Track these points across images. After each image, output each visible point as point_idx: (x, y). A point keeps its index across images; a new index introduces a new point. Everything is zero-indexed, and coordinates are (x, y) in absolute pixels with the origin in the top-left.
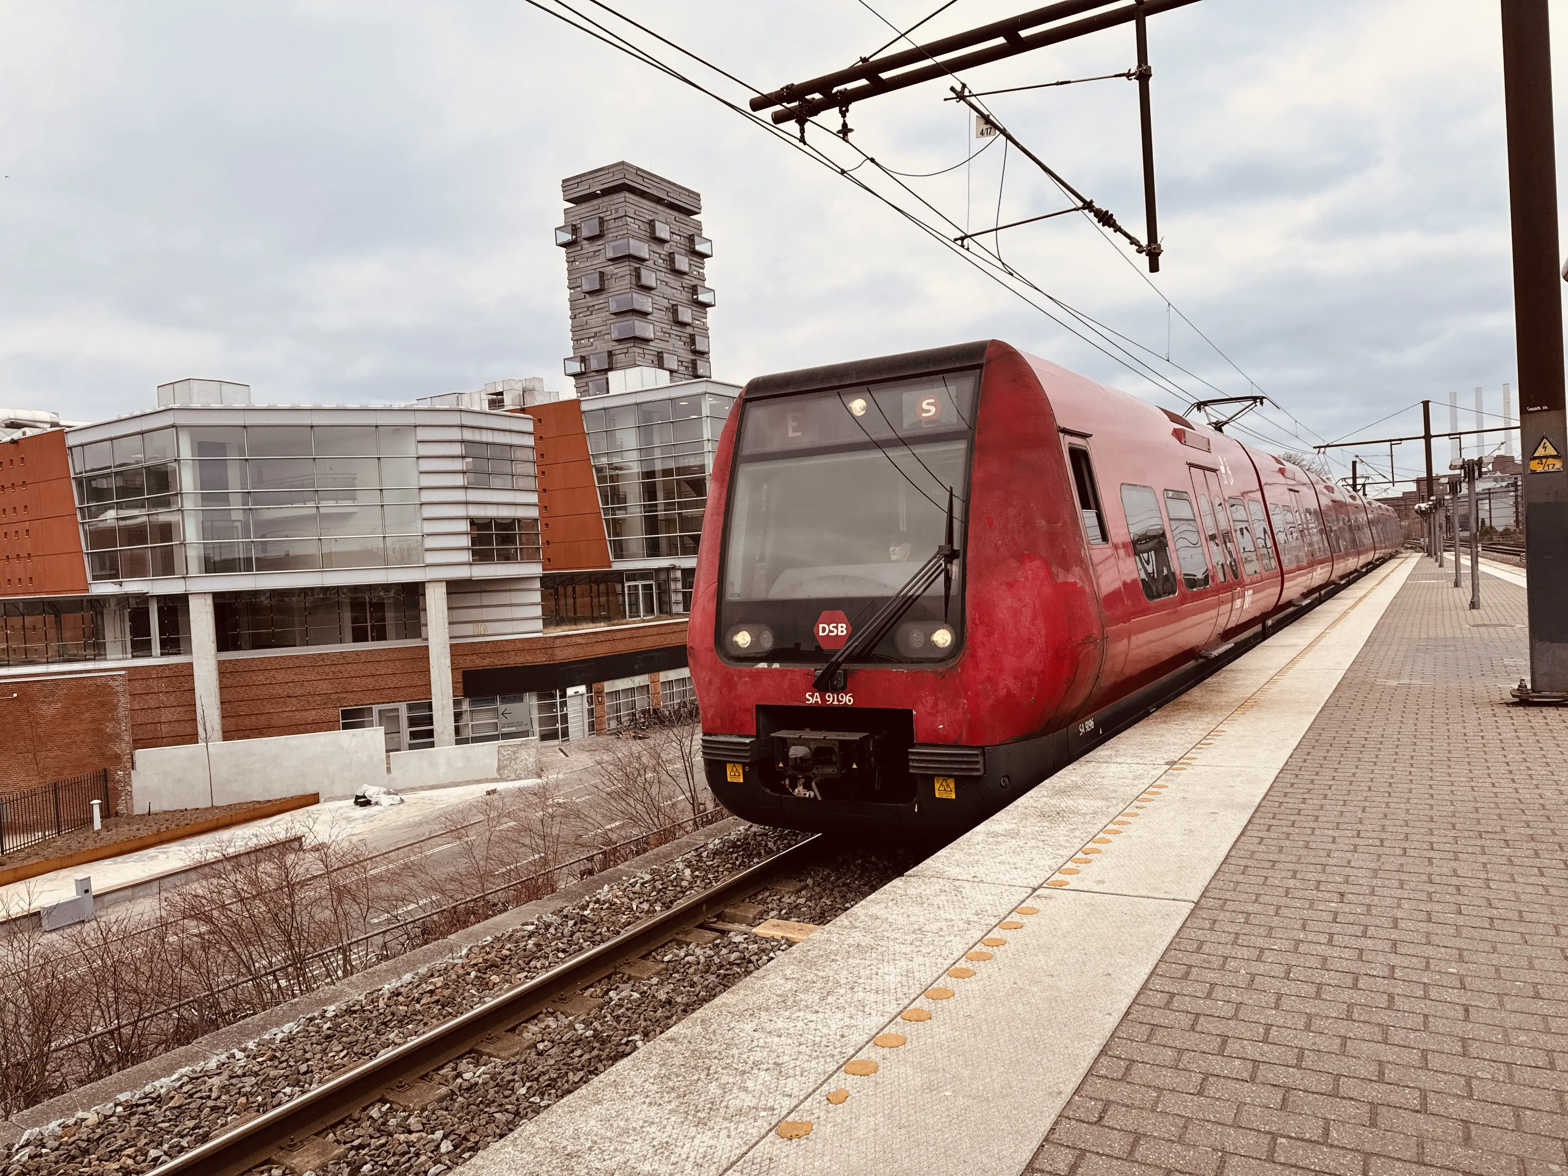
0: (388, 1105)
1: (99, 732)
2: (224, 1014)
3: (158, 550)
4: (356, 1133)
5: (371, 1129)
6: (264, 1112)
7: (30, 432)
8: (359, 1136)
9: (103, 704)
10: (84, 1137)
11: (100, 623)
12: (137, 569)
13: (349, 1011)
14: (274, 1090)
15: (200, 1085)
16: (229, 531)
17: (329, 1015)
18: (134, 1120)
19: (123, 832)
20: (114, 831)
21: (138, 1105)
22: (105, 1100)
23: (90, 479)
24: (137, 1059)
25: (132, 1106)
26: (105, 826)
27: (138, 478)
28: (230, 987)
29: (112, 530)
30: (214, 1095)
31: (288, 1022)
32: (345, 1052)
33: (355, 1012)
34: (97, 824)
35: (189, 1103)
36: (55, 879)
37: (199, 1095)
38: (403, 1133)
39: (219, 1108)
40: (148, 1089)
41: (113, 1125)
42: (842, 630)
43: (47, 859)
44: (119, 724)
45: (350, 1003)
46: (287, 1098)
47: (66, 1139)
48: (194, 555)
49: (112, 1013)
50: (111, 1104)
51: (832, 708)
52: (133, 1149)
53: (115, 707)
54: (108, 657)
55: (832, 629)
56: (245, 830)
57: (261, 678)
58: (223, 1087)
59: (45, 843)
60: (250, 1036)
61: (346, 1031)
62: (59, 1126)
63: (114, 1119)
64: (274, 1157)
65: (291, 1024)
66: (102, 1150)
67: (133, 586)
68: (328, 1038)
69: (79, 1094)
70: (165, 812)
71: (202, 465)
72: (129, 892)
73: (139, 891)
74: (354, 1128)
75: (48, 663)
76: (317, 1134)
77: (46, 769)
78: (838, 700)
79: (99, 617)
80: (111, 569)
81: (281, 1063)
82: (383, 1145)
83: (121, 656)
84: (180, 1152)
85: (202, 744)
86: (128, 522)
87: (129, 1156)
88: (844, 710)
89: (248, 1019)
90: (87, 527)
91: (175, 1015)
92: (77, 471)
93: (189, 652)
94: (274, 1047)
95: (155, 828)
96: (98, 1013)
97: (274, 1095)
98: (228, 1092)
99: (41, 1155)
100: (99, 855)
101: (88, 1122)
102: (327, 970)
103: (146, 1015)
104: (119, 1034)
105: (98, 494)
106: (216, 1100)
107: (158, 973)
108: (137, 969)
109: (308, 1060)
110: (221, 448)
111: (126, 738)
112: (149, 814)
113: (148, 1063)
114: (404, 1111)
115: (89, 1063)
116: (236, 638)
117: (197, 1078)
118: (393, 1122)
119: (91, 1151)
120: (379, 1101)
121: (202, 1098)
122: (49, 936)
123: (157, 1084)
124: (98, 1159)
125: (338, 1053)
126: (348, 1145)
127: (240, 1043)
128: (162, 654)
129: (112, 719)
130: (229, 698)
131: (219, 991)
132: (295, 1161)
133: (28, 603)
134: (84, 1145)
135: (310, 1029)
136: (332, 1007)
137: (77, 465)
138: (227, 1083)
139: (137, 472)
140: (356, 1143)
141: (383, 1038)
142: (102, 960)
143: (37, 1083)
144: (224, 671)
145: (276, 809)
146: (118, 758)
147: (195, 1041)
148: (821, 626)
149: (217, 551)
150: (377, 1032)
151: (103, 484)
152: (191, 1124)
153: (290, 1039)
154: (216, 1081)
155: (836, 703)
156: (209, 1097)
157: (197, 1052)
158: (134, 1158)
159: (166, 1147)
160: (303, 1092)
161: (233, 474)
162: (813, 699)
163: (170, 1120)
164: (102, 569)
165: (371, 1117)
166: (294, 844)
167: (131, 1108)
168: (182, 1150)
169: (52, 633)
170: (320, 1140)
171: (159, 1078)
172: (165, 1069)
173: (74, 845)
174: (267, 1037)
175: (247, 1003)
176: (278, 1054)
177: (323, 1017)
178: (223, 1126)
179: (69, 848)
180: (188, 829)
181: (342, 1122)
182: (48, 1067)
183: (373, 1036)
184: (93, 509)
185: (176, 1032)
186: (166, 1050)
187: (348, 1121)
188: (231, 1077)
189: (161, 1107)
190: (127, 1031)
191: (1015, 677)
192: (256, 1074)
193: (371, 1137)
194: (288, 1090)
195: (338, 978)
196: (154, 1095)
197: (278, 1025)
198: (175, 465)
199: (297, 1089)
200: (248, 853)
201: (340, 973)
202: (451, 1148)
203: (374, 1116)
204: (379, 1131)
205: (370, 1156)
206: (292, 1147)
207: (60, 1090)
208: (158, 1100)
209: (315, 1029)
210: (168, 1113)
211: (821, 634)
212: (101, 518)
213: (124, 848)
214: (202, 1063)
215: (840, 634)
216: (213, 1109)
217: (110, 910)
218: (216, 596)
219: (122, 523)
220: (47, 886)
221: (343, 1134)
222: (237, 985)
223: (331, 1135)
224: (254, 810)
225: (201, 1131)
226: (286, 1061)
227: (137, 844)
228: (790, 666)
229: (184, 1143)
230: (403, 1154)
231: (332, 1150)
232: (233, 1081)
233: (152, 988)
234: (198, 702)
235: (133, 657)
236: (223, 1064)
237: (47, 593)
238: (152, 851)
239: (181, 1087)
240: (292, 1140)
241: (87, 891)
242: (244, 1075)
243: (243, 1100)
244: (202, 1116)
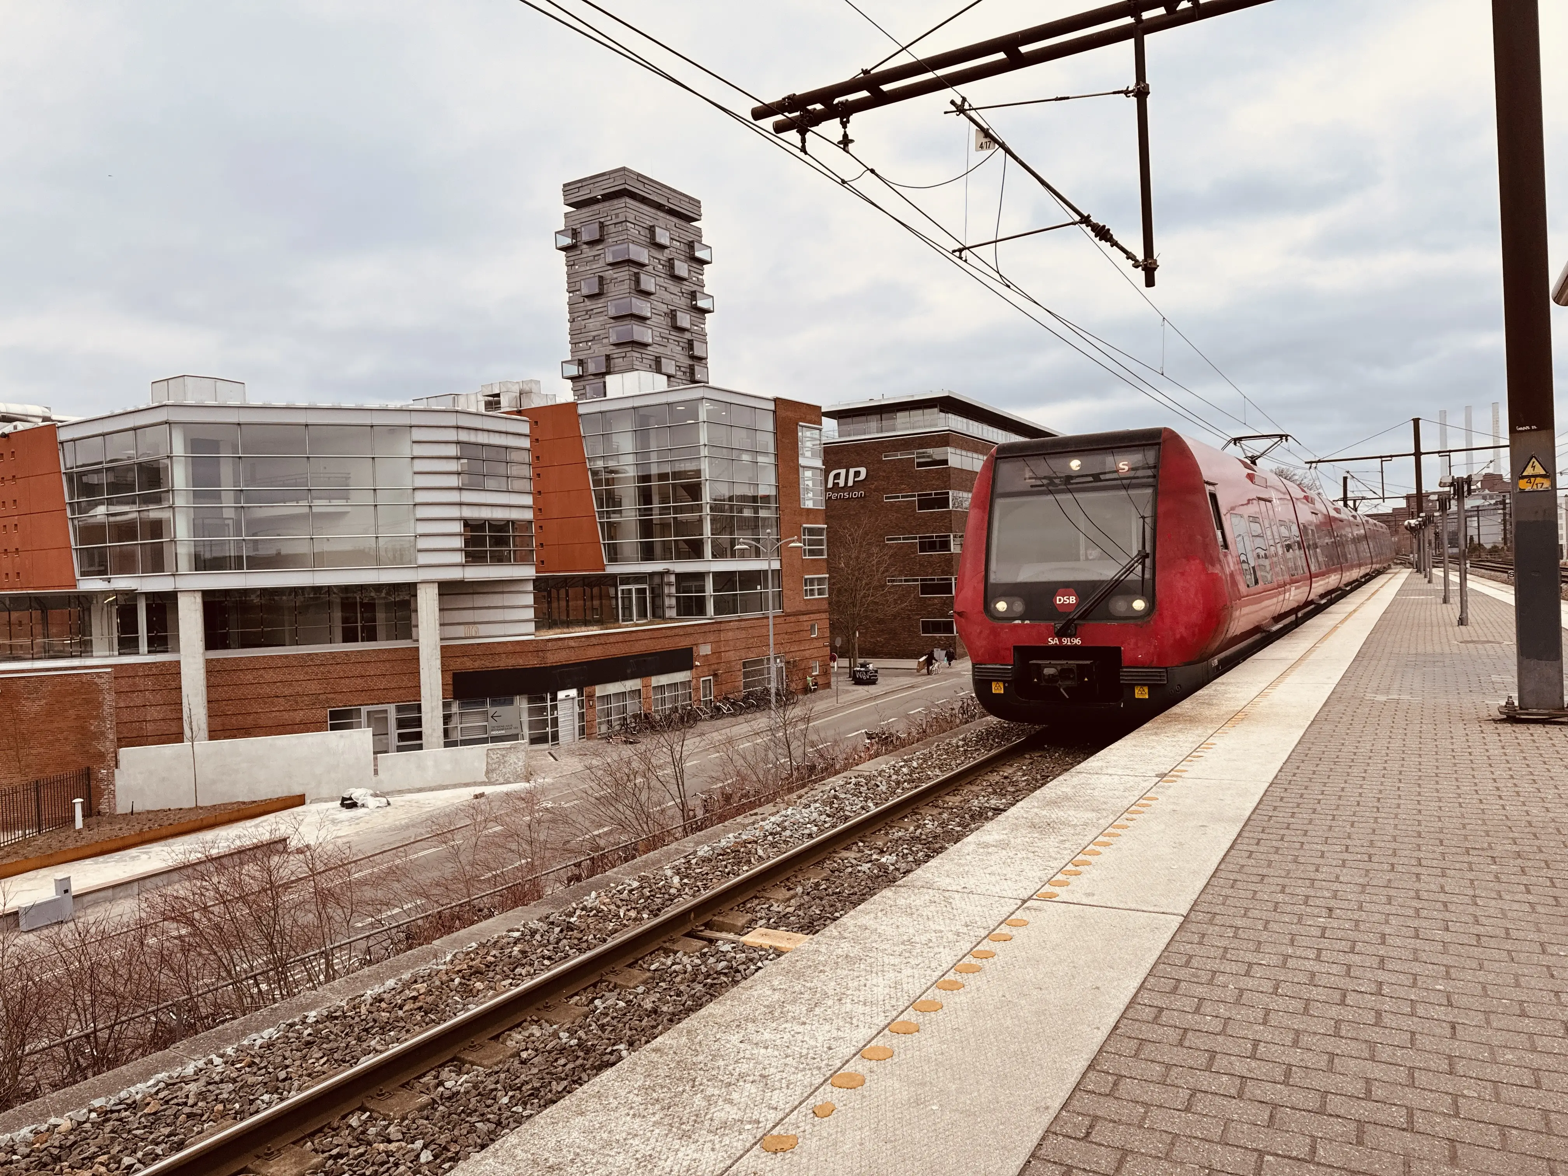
0: (368, 1114)
1: (83, 730)
2: (202, 1019)
3: (148, 548)
4: (335, 1142)
5: (350, 1138)
6: (242, 1120)
7: (21, 426)
8: (338, 1145)
9: (87, 702)
10: (57, 1144)
11: (87, 618)
12: (126, 566)
13: (331, 1017)
14: (251, 1097)
15: (176, 1091)
16: (221, 529)
17: (310, 1020)
18: (108, 1127)
19: (105, 831)
20: (96, 830)
21: (112, 1112)
22: (80, 1105)
23: (81, 475)
24: (113, 1064)
25: (106, 1112)
26: (86, 825)
27: (130, 474)
28: (210, 991)
29: (101, 527)
30: (191, 1102)
31: (269, 1027)
32: (325, 1059)
33: (336, 1018)
34: (79, 823)
35: (165, 1110)
36: (35, 878)
37: (175, 1101)
38: (383, 1142)
39: (195, 1115)
40: (123, 1094)
41: (86, 1132)
43: (26, 858)
44: (104, 722)
45: (332, 1009)
46: (265, 1106)
47: (37, 1145)
48: (184, 552)
49: (88, 1016)
50: (85, 1110)
52: (106, 1157)
53: (100, 705)
54: (94, 654)
56: (229, 831)
57: (249, 677)
58: (200, 1094)
59: (26, 842)
60: (228, 1041)
61: (327, 1037)
62: (31, 1132)
63: (88, 1126)
64: (250, 1166)
65: (271, 1030)
66: (75, 1157)
67: (123, 583)
68: (309, 1044)
69: (52, 1099)
70: (148, 812)
71: (195, 463)
72: (110, 892)
73: (121, 893)
74: (332, 1137)
75: (33, 659)
76: (294, 1143)
77: (28, 766)
79: (86, 613)
80: (100, 565)
81: (260, 1069)
82: (362, 1155)
83: (107, 653)
84: (154, 1160)
85: (187, 743)
86: (119, 518)
87: (102, 1164)
89: (227, 1024)
90: (76, 522)
91: (153, 1018)
92: (68, 466)
93: (177, 650)
94: (253, 1053)
95: (137, 828)
96: (74, 1016)
97: (252, 1102)
98: (205, 1099)
99: (11, 1162)
100: (81, 855)
101: (62, 1129)
102: (309, 974)
103: (123, 1018)
104: (95, 1037)
105: (89, 490)
106: (192, 1106)
107: (136, 976)
108: (115, 971)
109: (287, 1067)
110: (214, 445)
111: (111, 737)
112: (132, 813)
113: (124, 1068)
114: (384, 1120)
115: (64, 1067)
116: (225, 636)
117: (174, 1084)
118: (372, 1131)
119: (63, 1158)
120: (358, 1109)
121: (178, 1104)
122: (25, 936)
123: (132, 1089)
124: (70, 1166)
125: (318, 1059)
126: (326, 1154)
127: (218, 1048)
128: (149, 652)
129: (96, 718)
130: (216, 696)
131: (199, 995)
132: (271, 1171)
133: (14, 599)
134: (56, 1152)
135: (290, 1034)
136: (314, 1013)
137: (68, 460)
138: (204, 1089)
139: (129, 468)
140: (334, 1152)
141: (364, 1045)
142: (80, 961)
143: (9, 1088)
144: (212, 670)
145: (261, 810)
146: (101, 756)
147: (173, 1046)
149: (208, 549)
150: (359, 1039)
151: (94, 479)
152: (166, 1131)
153: (269, 1045)
154: (193, 1087)
156: (185, 1104)
157: (175, 1057)
158: (107, 1166)
159: (140, 1154)
160: (282, 1100)
161: (226, 471)
163: (145, 1127)
164: (91, 565)
165: (350, 1126)
166: (277, 846)
167: (105, 1114)
168: (157, 1158)
169: (38, 629)
170: (297, 1148)
171: (134, 1084)
172: (141, 1074)
173: (55, 844)
174: (246, 1042)
175: (227, 1008)
176: (257, 1060)
177: (304, 1023)
178: (199, 1133)
179: (50, 847)
180: (171, 830)
181: (320, 1130)
182: (22, 1071)
183: (354, 1042)
184: (83, 505)
185: (153, 1037)
186: (143, 1055)
187: (326, 1130)
188: (209, 1084)
189: (136, 1114)
190: (103, 1035)
192: (234, 1081)
193: (350, 1146)
194: (266, 1097)
195: (320, 983)
196: (129, 1101)
197: (258, 1030)
198: (168, 461)
199: (276, 1096)
200: (231, 855)
201: (322, 977)
202: (431, 1158)
203: (354, 1124)
204: (358, 1140)
205: (349, 1165)
206: (269, 1156)
207: (33, 1095)
208: (133, 1106)
209: (295, 1035)
210: (143, 1119)
212: (91, 513)
213: (106, 847)
214: (179, 1069)
216: (190, 1116)
217: (89, 911)
218: (206, 594)
219: (112, 519)
220: (26, 886)
221: (321, 1142)
222: (216, 989)
223: (309, 1144)
224: (238, 811)
225: (176, 1139)
226: (265, 1067)
227: (120, 843)
229: (159, 1151)
230: (382, 1164)
231: (310, 1159)
232: (211, 1087)
233: (130, 992)
234: (185, 701)
235: (120, 654)
236: (201, 1070)
237: (35, 588)
238: (133, 852)
239: (157, 1093)
240: (269, 1149)
241: (66, 891)
242: (222, 1081)
243: (220, 1107)
244: (178, 1123)
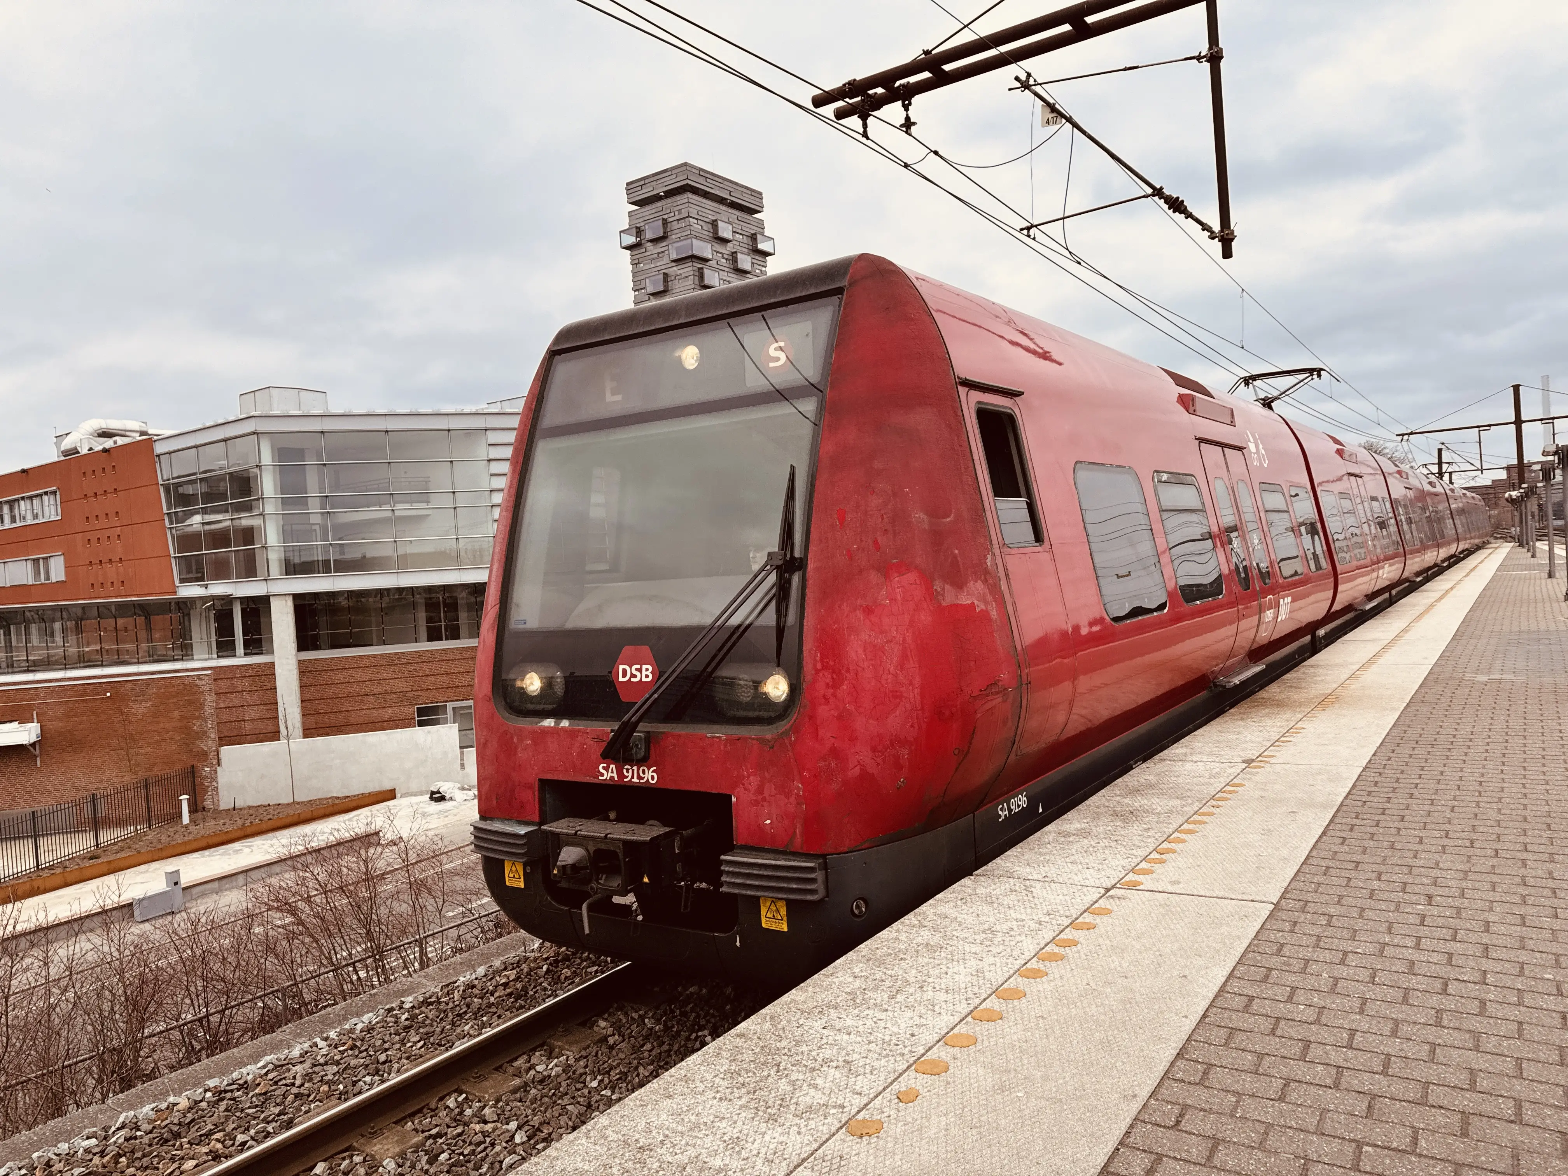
0: (464, 1095)
1: (186, 730)
2: (306, 1004)
3: (241, 553)
4: (434, 1122)
5: (447, 1119)
6: (346, 1100)
7: (120, 441)
8: (437, 1126)
9: (190, 703)
10: (176, 1121)
11: (187, 623)
12: (221, 572)
13: (426, 1003)
14: (354, 1079)
15: (284, 1073)
16: (308, 534)
17: (407, 1006)
18: (223, 1106)
19: (210, 827)
20: (201, 825)
21: (226, 1091)
22: (195, 1085)
23: (177, 485)
24: (225, 1046)
25: (221, 1092)
26: (193, 821)
27: (222, 484)
28: (313, 977)
29: (196, 536)
30: (298, 1082)
31: (368, 1012)
32: (422, 1043)
33: (431, 1004)
34: (186, 819)
35: (274, 1090)
36: (147, 872)
37: (284, 1082)
38: (479, 1123)
39: (302, 1095)
40: (235, 1075)
41: (203, 1110)
42: (645, 674)
43: (139, 852)
44: (206, 722)
45: (427, 995)
46: (367, 1087)
47: (159, 1122)
48: (275, 557)
49: (201, 1001)
50: (201, 1090)
51: (632, 789)
52: (221, 1134)
53: (202, 705)
54: (195, 657)
55: (635, 672)
56: (325, 825)
57: (339, 677)
58: (306, 1075)
59: (137, 837)
60: (331, 1026)
61: (423, 1022)
62: (153, 1109)
63: (204, 1105)
64: (355, 1144)
65: (371, 1014)
66: (193, 1134)
67: (219, 588)
68: (407, 1028)
69: (170, 1079)
70: (250, 807)
71: (282, 471)
72: (216, 885)
73: (226, 884)
74: (431, 1117)
75: (139, 663)
76: (396, 1123)
77: (137, 765)
78: (639, 777)
79: (186, 618)
80: (197, 572)
81: (361, 1052)
82: (460, 1135)
83: (207, 656)
84: (266, 1137)
85: (283, 741)
86: (213, 527)
87: (218, 1140)
88: (645, 790)
89: (329, 1009)
90: (174, 531)
91: (260, 1004)
92: (165, 478)
93: (271, 652)
94: (354, 1036)
95: (240, 822)
96: (187, 1001)
97: (354, 1083)
98: (311, 1080)
99: (136, 1138)
100: (188, 848)
101: (180, 1107)
102: (404, 962)
103: (233, 1003)
104: (208, 1021)
105: (185, 500)
106: (299, 1087)
107: (244, 964)
108: (224, 959)
109: (387, 1050)
110: (300, 453)
111: (213, 736)
112: (234, 809)
113: (235, 1050)
114: (479, 1101)
115: (180, 1050)
116: (316, 638)
117: (282, 1066)
118: (468, 1112)
119: (182, 1135)
120: (455, 1091)
121: (286, 1085)
122: (141, 926)
123: (244, 1070)
124: (189, 1142)
125: (415, 1043)
126: (426, 1134)
127: (322, 1032)
128: (246, 654)
129: (197, 718)
130: (308, 696)
131: (303, 981)
132: (375, 1149)
133: (120, 606)
134: (176, 1129)
135: (389, 1019)
136: (410, 999)
137: (165, 472)
138: (310, 1071)
139: (221, 478)
140: (434, 1132)
141: (459, 1030)
142: (192, 949)
143: (131, 1068)
144: (305, 670)
145: (354, 804)
146: (204, 755)
147: (280, 1030)
148: (621, 667)
149: (297, 553)
150: (453, 1024)
151: (189, 490)
152: (276, 1110)
153: (370, 1029)
154: (299, 1068)
155: (635, 780)
156: (293, 1084)
157: (282, 1041)
158: (223, 1143)
159: (252, 1132)
160: (383, 1082)
161: (312, 479)
162: (607, 773)
163: (257, 1106)
164: (189, 572)
165: (448, 1107)
166: (370, 839)
167: (220, 1094)
168: (268, 1135)
169: (143, 634)
170: (399, 1128)
171: (245, 1065)
172: (251, 1056)
173: (164, 838)
174: (347, 1027)
175: (329, 994)
176: (358, 1044)
177: (401, 1008)
178: (306, 1112)
179: (160, 841)
180: (271, 824)
181: (420, 1111)
182: (142, 1053)
183: (449, 1027)
184: (180, 514)
185: (261, 1021)
186: (252, 1039)
187: (425, 1111)
188: (314, 1065)
189: (247, 1094)
190: (215, 1019)
191: (874, 749)
192: (338, 1063)
193: (448, 1127)
194: (368, 1079)
195: (415, 971)
196: (241, 1082)
197: (358, 1015)
198: (257, 470)
199: (377, 1078)
200: (330, 847)
201: (416, 964)
202: (525, 1139)
203: (451, 1106)
204: (455, 1120)
205: (447, 1145)
206: (374, 1134)
207: (151, 1077)
208: (245, 1086)
209: (393, 1020)
210: (254, 1099)
211: (621, 679)
212: (188, 522)
213: (211, 841)
214: (287, 1051)
215: (644, 680)
216: (297, 1096)
217: (199, 902)
218: (297, 597)
219: (207, 527)
220: (139, 879)
221: (421, 1122)
222: (319, 976)
223: (410, 1124)
224: (333, 806)
225: (285, 1118)
226: (366, 1050)
227: (224, 838)
228: (582, 725)
229: (270, 1129)
230: (479, 1144)
231: (411, 1139)
232: (316, 1069)
233: (239, 979)
234: (280, 701)
235: (218, 657)
236: (306, 1053)
237: (138, 595)
238: (236, 845)
239: (266, 1074)
240: (373, 1128)
241: (176, 884)
242: (326, 1063)
243: (325, 1088)
244: (287, 1103)
